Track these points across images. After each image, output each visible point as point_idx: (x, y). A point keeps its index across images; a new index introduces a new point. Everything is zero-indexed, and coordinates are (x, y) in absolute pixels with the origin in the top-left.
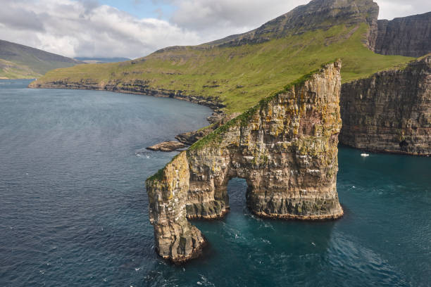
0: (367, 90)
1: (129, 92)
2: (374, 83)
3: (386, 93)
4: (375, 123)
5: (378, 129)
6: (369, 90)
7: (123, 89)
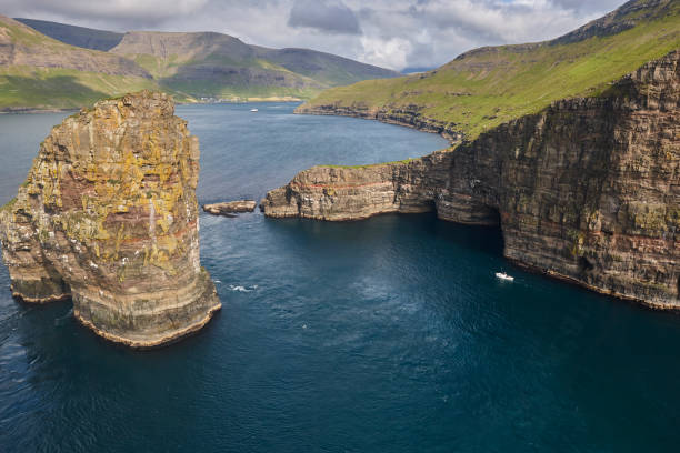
0: (528, 139)
1: (394, 122)
2: (541, 124)
3: (558, 150)
4: (535, 211)
5: (540, 224)
6: (532, 139)
7: (391, 118)
